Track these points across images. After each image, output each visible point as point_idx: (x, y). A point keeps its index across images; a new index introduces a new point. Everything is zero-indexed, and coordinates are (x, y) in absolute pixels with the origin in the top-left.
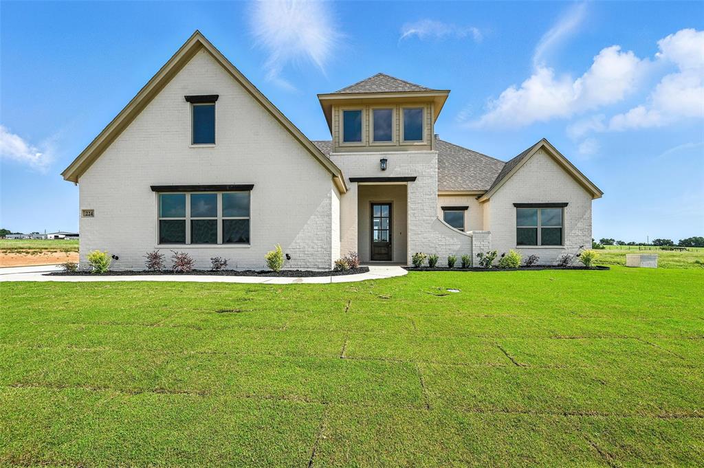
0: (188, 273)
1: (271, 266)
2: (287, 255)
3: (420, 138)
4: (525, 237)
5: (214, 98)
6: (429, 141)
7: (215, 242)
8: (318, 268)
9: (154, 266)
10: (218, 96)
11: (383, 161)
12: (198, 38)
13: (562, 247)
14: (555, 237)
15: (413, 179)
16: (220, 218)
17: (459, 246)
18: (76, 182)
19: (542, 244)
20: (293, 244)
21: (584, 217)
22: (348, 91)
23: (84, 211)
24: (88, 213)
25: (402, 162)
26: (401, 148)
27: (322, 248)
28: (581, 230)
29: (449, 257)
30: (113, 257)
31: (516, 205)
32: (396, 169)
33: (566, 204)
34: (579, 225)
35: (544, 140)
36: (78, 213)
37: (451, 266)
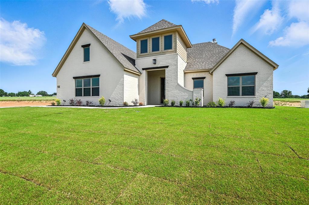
0: (81, 106)
1: (100, 104)
2: (109, 100)
3: (171, 48)
4: (232, 91)
5: (89, 45)
6: (175, 49)
7: (90, 95)
8: (120, 105)
9: (72, 103)
10: (90, 44)
11: (155, 60)
12: (84, 25)
13: (253, 96)
14: (250, 91)
15: (167, 67)
16: (91, 87)
17: (187, 96)
18: (56, 77)
19: (242, 95)
20: (112, 96)
21: (268, 79)
22: (143, 32)
23: (58, 86)
24: (59, 87)
25: (162, 60)
26: (163, 53)
27: (121, 97)
28: (266, 87)
29: (180, 102)
30: (64, 101)
31: (227, 75)
32: (160, 63)
33: (256, 73)
34: (265, 84)
35: (242, 40)
36: (56, 87)
37: (181, 105)
